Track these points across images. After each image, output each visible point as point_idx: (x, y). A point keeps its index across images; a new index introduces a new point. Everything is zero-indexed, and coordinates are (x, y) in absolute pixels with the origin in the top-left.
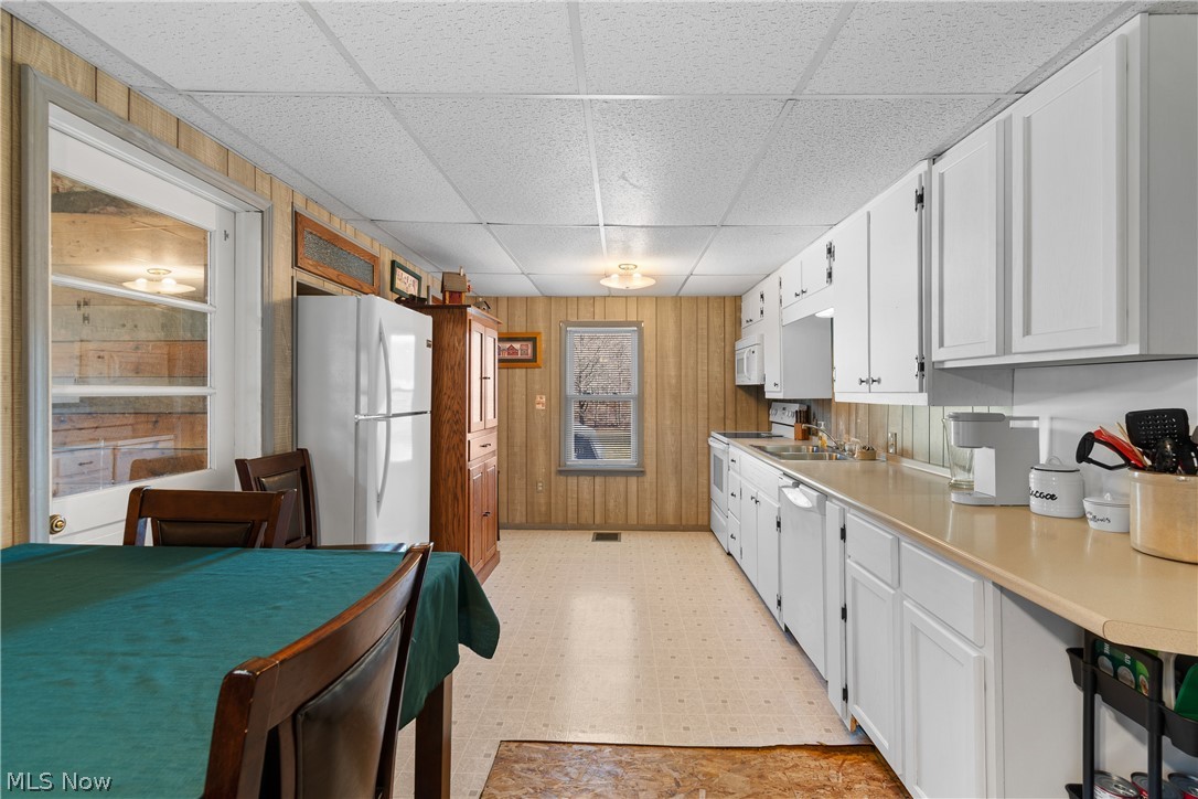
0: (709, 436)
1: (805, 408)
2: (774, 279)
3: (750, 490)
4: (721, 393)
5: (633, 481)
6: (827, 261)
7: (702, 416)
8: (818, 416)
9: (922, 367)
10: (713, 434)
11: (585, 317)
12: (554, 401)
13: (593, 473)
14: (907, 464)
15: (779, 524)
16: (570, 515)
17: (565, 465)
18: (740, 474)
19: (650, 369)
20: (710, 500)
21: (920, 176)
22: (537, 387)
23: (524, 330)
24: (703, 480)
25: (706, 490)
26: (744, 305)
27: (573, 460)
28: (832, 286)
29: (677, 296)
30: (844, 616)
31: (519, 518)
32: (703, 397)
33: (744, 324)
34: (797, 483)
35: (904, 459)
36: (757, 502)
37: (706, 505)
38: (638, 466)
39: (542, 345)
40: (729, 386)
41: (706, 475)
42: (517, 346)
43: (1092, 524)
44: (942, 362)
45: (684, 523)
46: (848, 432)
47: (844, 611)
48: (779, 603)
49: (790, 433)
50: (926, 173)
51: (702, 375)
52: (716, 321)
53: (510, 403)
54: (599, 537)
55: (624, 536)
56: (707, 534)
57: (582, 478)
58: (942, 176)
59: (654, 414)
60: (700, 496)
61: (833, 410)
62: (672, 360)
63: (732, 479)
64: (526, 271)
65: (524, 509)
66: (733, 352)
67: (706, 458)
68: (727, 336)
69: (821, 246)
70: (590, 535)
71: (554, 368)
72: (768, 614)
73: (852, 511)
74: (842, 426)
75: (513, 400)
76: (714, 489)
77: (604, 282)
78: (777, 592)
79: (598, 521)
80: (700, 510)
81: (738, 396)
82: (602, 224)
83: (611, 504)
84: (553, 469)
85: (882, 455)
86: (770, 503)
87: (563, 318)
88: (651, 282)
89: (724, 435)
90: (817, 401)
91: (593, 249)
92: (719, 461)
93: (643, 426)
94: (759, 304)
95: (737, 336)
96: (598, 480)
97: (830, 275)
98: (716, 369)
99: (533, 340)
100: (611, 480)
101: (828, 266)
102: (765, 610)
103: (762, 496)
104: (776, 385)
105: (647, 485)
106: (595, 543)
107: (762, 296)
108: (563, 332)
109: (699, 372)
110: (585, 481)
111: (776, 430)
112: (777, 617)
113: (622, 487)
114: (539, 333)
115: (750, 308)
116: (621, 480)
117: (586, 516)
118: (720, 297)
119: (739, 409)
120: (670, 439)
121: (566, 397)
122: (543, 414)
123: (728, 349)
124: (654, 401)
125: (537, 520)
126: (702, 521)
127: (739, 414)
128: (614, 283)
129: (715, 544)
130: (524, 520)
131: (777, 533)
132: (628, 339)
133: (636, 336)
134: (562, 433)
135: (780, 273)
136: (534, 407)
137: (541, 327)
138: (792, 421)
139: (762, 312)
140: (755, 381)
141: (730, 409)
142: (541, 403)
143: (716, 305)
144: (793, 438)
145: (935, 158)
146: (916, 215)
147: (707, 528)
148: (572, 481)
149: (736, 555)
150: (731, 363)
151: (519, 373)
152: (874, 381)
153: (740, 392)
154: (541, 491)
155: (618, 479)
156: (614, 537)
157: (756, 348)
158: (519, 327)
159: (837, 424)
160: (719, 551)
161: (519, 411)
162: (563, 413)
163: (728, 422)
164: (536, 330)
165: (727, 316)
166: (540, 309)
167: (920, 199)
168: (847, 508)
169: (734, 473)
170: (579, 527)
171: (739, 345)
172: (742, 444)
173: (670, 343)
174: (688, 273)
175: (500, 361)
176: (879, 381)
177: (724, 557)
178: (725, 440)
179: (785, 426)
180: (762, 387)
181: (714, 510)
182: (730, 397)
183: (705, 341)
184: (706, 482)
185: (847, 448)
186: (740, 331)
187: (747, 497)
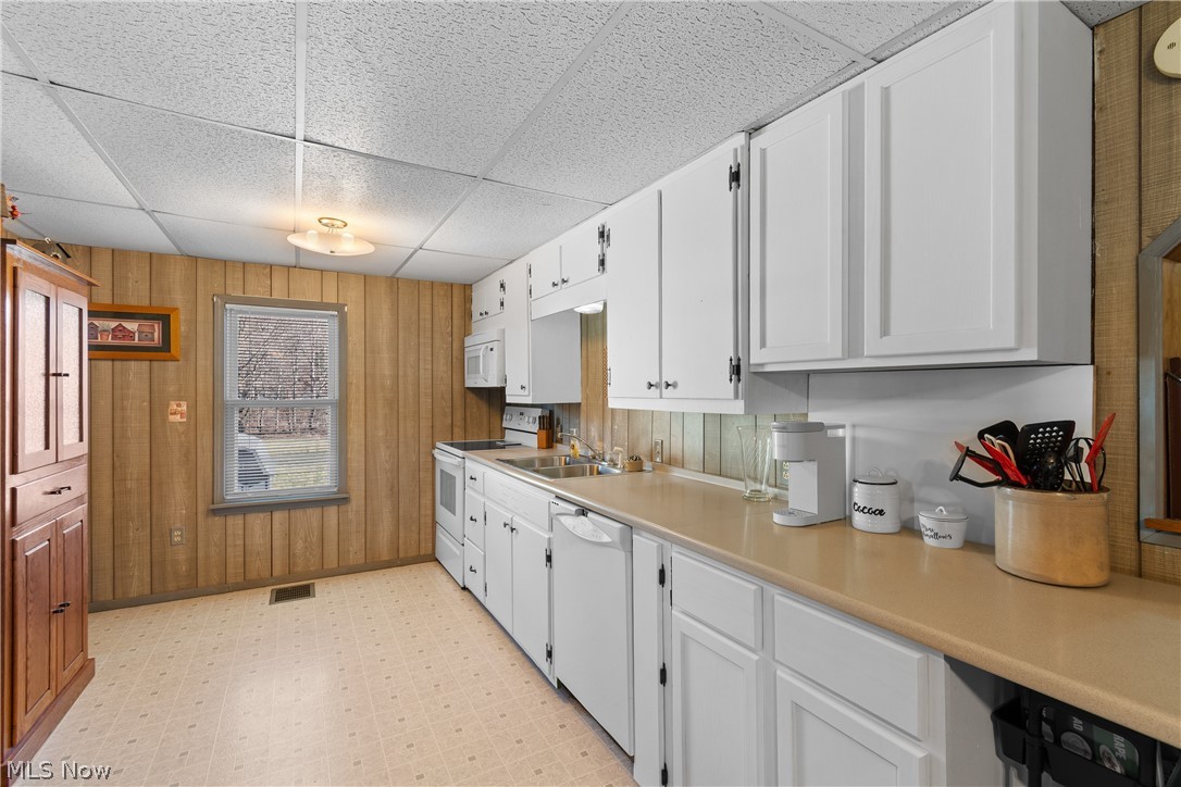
0: (434, 447)
1: (547, 413)
2: (519, 267)
3: (499, 514)
4: (448, 397)
5: (332, 512)
6: (599, 247)
7: (425, 424)
8: (564, 422)
9: (736, 370)
10: (439, 445)
11: (256, 289)
12: (203, 410)
13: (269, 507)
14: (677, 474)
15: (549, 559)
16: (230, 570)
17: (223, 499)
18: (484, 495)
19: (356, 367)
20: (434, 523)
21: (736, 150)
22: (172, 389)
23: (146, 302)
24: (426, 501)
25: (429, 512)
26: (474, 295)
27: (236, 491)
28: (605, 274)
29: (392, 277)
30: (663, 680)
31: (137, 585)
32: (425, 402)
33: (476, 316)
34: (583, 511)
35: (676, 469)
36: (512, 530)
37: (429, 530)
38: (339, 492)
39: (180, 327)
40: (457, 387)
41: (429, 494)
42: (132, 326)
43: (929, 541)
44: (762, 365)
45: (402, 555)
46: (602, 439)
47: (663, 673)
48: (550, 654)
49: (533, 441)
50: (742, 147)
51: (425, 375)
52: (442, 311)
53: (118, 414)
54: (281, 596)
55: (320, 587)
56: (432, 565)
57: (251, 517)
58: (763, 152)
59: (363, 423)
60: (422, 520)
61: (583, 415)
62: (385, 356)
63: (471, 499)
64: (149, 207)
65: (147, 573)
66: (463, 348)
67: (430, 474)
68: (454, 330)
69: (591, 227)
70: (265, 594)
71: (203, 362)
72: (528, 664)
73: (676, 548)
74: (594, 432)
75: (123, 409)
76: (442, 513)
77: (294, 240)
78: (547, 641)
79: (277, 571)
80: (422, 537)
81: (468, 400)
82: (300, 135)
83: (299, 546)
84: (201, 508)
85: (647, 466)
86: (535, 534)
87: (220, 291)
88: (368, 249)
89: (452, 445)
90: (562, 406)
91: (279, 184)
92: (449, 480)
93: (347, 441)
94: (500, 295)
95: (466, 331)
96: (278, 516)
97: (602, 263)
98: (442, 368)
99: (165, 319)
100: (298, 514)
101: (600, 252)
102: (523, 659)
103: (518, 522)
104: (523, 387)
105: (351, 516)
106: (274, 606)
107: (502, 286)
108: (218, 311)
109: (421, 371)
110: (257, 521)
111: (510, 437)
112: (546, 672)
113: (315, 523)
114: (176, 309)
115: (485, 297)
116: (313, 514)
117: (258, 567)
118: (447, 284)
119: (468, 415)
120: (383, 454)
121: (224, 404)
122: (181, 429)
123: (456, 345)
124: (362, 407)
125: (172, 586)
126: (425, 549)
127: (468, 420)
128: (311, 244)
129: (444, 577)
130: (147, 591)
131: (546, 569)
132: (324, 329)
133: (335, 324)
134: (217, 458)
135: (532, 258)
136: (165, 419)
137: (177, 299)
138: (535, 428)
139: (502, 304)
140: (493, 383)
141: (459, 415)
142: (178, 412)
143: (442, 293)
144: (536, 445)
145: (753, 131)
146: (731, 194)
147: (433, 558)
148: (235, 522)
149: (479, 592)
150: (459, 361)
151: (136, 370)
152: (668, 385)
153: (470, 395)
154: (177, 544)
155: (310, 511)
156: (304, 592)
157: (495, 345)
158: (137, 296)
159: (588, 431)
160: (451, 586)
161: (137, 423)
162: (218, 427)
163: (456, 430)
164: (168, 304)
165: (455, 307)
166: (176, 275)
167: (735, 177)
168: (667, 544)
169: (472, 493)
170: (248, 584)
171: (468, 341)
172: (482, 457)
173: (383, 334)
174: (416, 245)
175: (91, 348)
176: (675, 385)
177: (458, 595)
178: (460, 453)
179: (524, 434)
180: (501, 391)
181: (440, 534)
182: (458, 401)
183: (429, 334)
184: (429, 503)
185: (608, 457)
186: (470, 325)
187: (495, 525)
